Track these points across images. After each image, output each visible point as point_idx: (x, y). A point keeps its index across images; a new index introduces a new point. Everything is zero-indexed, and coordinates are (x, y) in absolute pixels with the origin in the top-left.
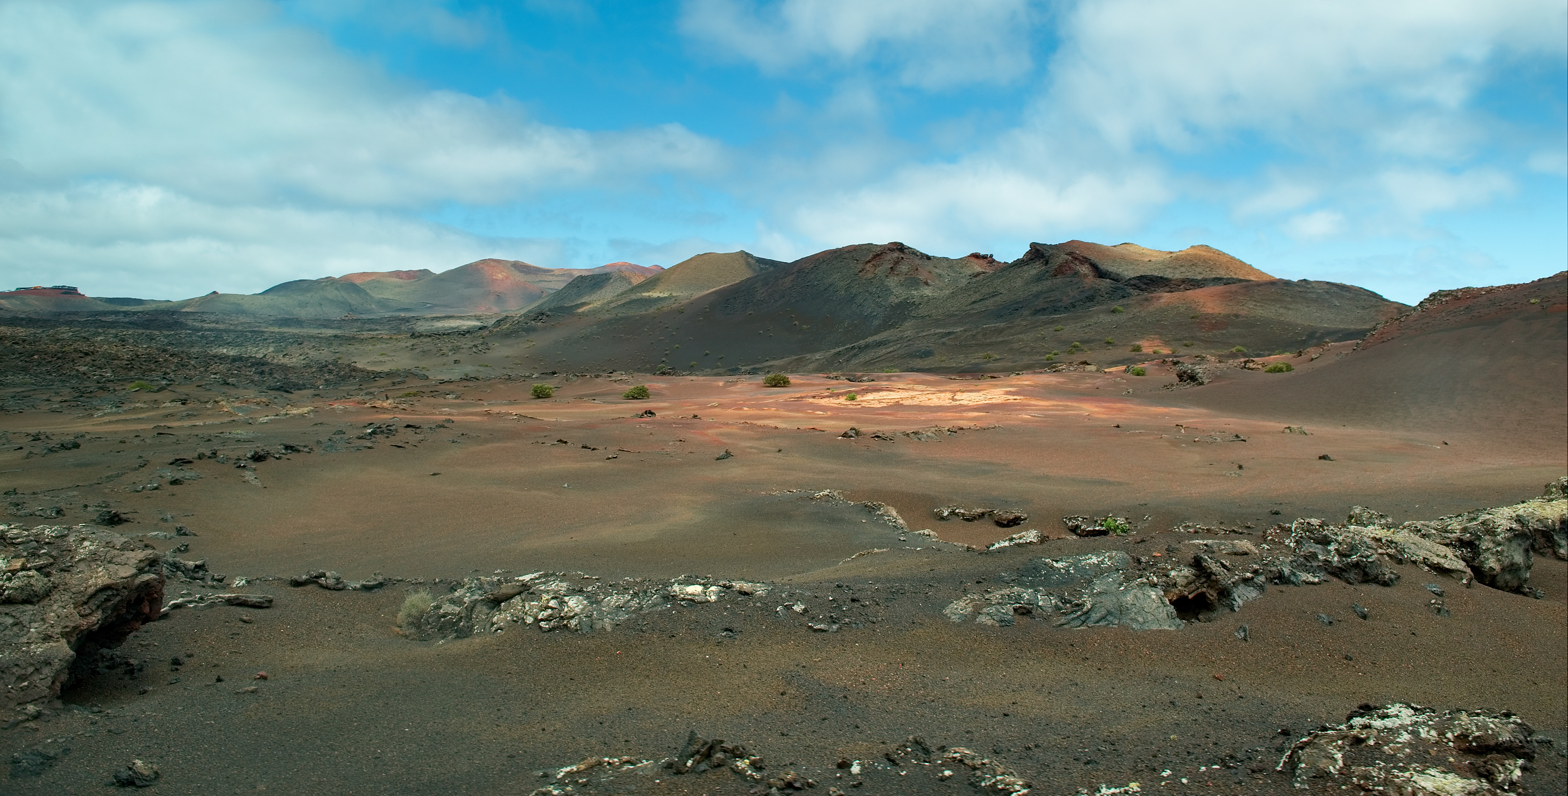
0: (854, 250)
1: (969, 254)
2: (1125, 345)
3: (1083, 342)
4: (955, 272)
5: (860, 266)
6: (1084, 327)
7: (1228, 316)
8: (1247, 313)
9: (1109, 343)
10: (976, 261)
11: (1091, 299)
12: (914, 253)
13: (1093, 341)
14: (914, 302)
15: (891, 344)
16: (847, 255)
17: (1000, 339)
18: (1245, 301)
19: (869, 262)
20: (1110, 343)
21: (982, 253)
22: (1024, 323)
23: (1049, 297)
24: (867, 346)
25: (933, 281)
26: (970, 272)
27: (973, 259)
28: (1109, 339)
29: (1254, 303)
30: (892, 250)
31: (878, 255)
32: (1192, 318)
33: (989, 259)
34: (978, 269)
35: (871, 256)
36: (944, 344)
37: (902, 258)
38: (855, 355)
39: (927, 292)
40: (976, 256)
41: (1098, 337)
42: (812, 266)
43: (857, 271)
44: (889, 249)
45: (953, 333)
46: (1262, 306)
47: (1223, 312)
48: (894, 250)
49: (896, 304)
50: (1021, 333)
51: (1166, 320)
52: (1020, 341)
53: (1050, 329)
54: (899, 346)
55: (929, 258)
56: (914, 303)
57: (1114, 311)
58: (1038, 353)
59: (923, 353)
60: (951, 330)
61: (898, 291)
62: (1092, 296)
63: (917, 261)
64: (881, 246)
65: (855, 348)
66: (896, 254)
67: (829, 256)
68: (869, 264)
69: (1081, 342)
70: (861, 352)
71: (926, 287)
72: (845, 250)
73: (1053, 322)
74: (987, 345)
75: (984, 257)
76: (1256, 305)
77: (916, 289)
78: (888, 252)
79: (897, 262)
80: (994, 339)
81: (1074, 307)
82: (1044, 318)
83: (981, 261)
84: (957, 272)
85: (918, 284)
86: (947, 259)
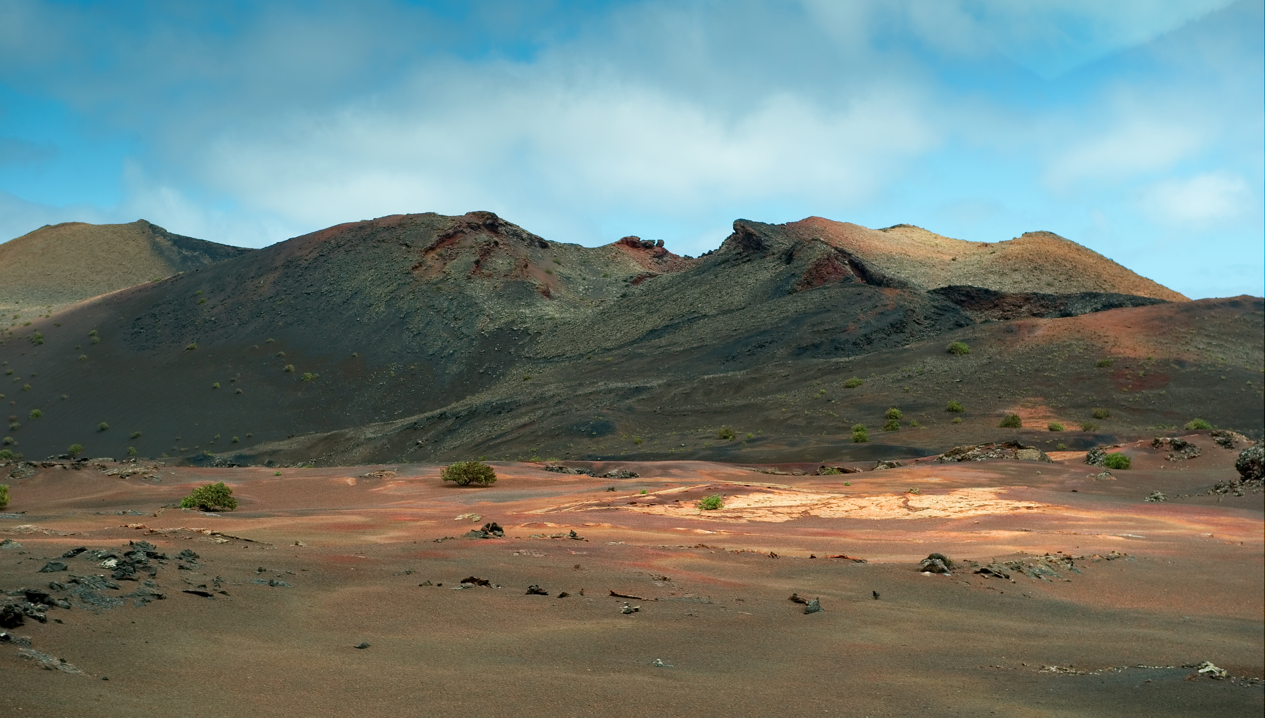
0: (400, 225)
1: (618, 239)
2: (984, 415)
3: (907, 408)
4: (596, 273)
5: (415, 258)
6: (899, 381)
7: (1165, 363)
8: (1196, 357)
9: (953, 411)
10: (632, 252)
11: (898, 327)
12: (517, 234)
13: (923, 407)
14: (527, 329)
15: (523, 410)
16: (385, 235)
17: (740, 402)
18: (1189, 337)
19: (432, 249)
20: (956, 411)
21: (644, 237)
22: (783, 372)
23: (822, 323)
24: (473, 414)
25: (557, 290)
26: (622, 275)
27: (625, 249)
28: (954, 403)
29: (1206, 340)
30: (475, 228)
31: (448, 237)
32: (1100, 365)
33: (657, 249)
34: (638, 269)
35: (435, 238)
36: (630, 409)
37: (496, 243)
38: (451, 431)
39: (550, 309)
40: (632, 243)
41: (931, 400)
42: (315, 254)
43: (408, 266)
44: (469, 225)
45: (645, 389)
46: (1221, 346)
47: (1154, 357)
48: (479, 227)
49: (491, 333)
50: (778, 390)
51: (1052, 369)
52: (782, 405)
53: (835, 384)
54: (540, 413)
55: (543, 244)
56: (526, 332)
57: (951, 352)
58: (823, 428)
59: (594, 427)
60: (639, 383)
61: (491, 306)
62: (902, 322)
63: (524, 251)
64: (453, 219)
65: (447, 418)
66: (484, 236)
67: (349, 236)
68: (432, 254)
69: (900, 408)
70: (461, 425)
71: (547, 301)
72: (382, 224)
73: (838, 369)
74: (715, 412)
75: (648, 246)
76: (1209, 344)
77: (529, 305)
78: (467, 230)
79: (487, 251)
80: (727, 402)
81: (870, 342)
82: (820, 361)
83: (642, 253)
84: (599, 273)
85: (531, 294)
86: (577, 248)
